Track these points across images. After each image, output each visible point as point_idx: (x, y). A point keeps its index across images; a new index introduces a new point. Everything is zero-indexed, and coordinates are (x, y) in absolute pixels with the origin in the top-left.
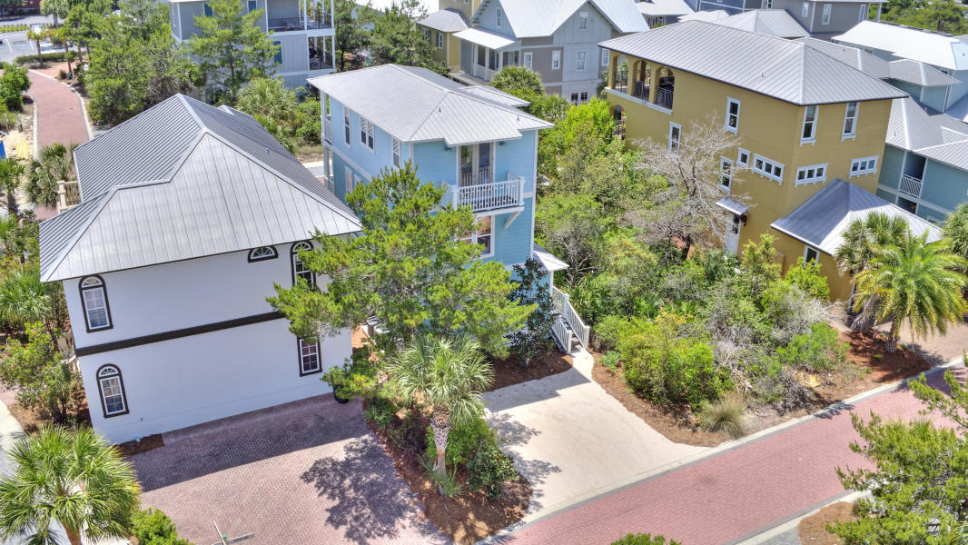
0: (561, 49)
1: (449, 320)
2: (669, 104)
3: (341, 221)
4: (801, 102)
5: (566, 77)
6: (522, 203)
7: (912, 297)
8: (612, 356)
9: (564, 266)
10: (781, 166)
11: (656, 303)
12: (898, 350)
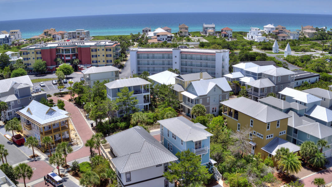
0: (209, 97)
1: (198, 178)
2: (237, 119)
3: (174, 158)
4: (266, 122)
5: (210, 104)
6: (208, 151)
7: (289, 166)
8: (227, 181)
9: (216, 162)
10: (263, 135)
11: (236, 169)
12: (289, 177)
